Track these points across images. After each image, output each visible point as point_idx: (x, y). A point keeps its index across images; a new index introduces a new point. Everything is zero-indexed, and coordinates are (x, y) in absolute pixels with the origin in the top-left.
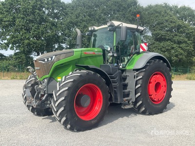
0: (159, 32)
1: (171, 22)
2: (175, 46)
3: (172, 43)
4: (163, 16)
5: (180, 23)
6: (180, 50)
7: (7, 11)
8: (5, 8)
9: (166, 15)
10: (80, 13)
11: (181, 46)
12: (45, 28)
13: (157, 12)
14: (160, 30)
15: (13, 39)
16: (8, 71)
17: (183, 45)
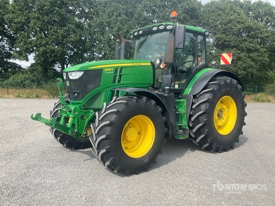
0: (221, 36)
1: (239, 22)
2: (242, 55)
3: (238, 52)
4: (227, 14)
5: (251, 24)
6: (249, 61)
7: (20, 10)
8: (17, 5)
9: (232, 12)
10: (113, 11)
11: (251, 55)
12: (66, 30)
13: (220, 9)
14: (223, 33)
15: (26, 46)
16: (24, 87)
17: (254, 55)
